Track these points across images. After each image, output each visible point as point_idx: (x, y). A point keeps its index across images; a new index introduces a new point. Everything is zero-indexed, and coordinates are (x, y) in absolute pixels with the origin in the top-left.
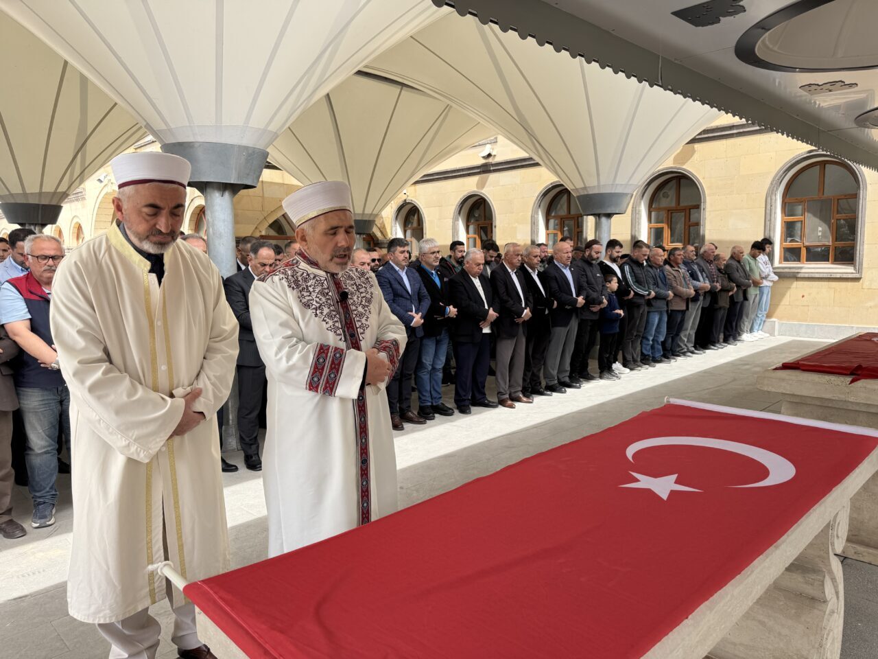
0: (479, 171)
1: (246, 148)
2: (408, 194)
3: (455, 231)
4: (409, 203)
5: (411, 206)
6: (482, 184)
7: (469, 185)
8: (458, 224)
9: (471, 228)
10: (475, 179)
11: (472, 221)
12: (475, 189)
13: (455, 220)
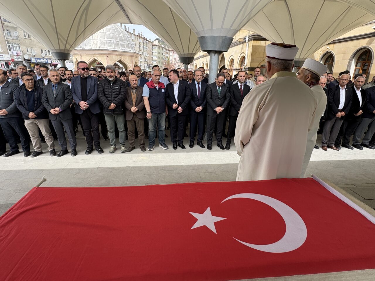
0: (370, 36)
1: (222, 37)
2: (329, 48)
3: (349, 65)
4: (329, 52)
5: (330, 54)
6: (370, 43)
7: (363, 43)
8: (352, 62)
9: (359, 64)
10: (367, 40)
11: (361, 61)
12: (366, 45)
13: (351, 60)
